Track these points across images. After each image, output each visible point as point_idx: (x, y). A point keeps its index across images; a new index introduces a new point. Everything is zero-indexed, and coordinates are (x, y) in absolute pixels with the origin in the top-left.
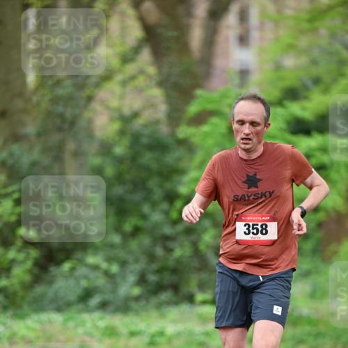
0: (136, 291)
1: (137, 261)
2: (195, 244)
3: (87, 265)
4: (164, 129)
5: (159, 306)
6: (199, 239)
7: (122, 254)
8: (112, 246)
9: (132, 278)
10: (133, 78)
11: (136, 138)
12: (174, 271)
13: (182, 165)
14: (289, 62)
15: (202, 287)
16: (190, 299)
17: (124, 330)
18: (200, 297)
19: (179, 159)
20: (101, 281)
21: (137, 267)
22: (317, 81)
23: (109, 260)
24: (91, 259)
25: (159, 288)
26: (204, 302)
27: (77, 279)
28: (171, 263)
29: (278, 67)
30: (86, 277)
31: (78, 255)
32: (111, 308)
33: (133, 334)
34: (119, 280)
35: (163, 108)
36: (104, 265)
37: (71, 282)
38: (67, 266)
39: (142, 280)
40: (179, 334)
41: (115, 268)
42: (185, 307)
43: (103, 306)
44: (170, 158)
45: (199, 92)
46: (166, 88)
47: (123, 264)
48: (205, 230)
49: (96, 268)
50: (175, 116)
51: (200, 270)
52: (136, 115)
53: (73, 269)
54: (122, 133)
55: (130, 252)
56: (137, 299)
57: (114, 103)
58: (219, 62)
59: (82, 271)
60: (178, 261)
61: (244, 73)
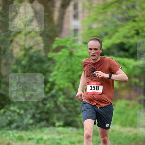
0: (31, 121)
1: (31, 109)
2: (55, 102)
3: (10, 111)
4: (43, 54)
5: (41, 128)
6: (57, 99)
9: (29, 116)
10: (30, 32)
11: (31, 58)
12: (47, 113)
13: (50, 69)
14: (95, 26)
15: (58, 120)
16: (54, 125)
17: (26, 138)
18: (57, 124)
19: (49, 66)
20: (16, 117)
21: (32, 111)
22: (106, 34)
23: (20, 108)
25: (41, 120)
26: (59, 126)
27: (6, 116)
28: (46, 110)
29: (90, 28)
30: (10, 116)
32: (20, 128)
33: (30, 139)
35: (42, 45)
36: (18, 111)
37: (4, 117)
38: (2, 111)
39: (33, 117)
40: (49, 139)
41: (22, 112)
42: (51, 128)
43: (17, 127)
44: (45, 66)
45: (57, 39)
46: (43, 37)
47: (26, 110)
48: (60, 96)
49: (14, 112)
50: (47, 48)
51: (58, 112)
52: (31, 48)
53: (5, 112)
54: (25, 55)
55: (29, 105)
56: (31, 125)
57: (22, 43)
58: (65, 26)
59: (8, 113)
60: (48, 109)
61: (76, 31)
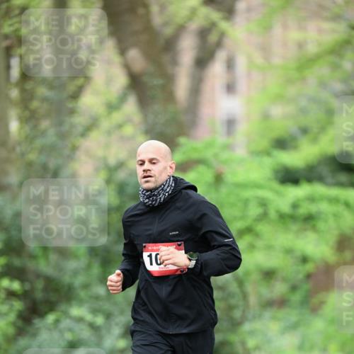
0: (122, 344)
1: (122, 312)
3: (71, 318)
7: (107, 306)
8: (97, 298)
9: (117, 331)
10: (120, 126)
14: (277, 111)
20: (86, 333)
21: (123, 319)
22: (305, 131)
23: (95, 311)
24: (76, 311)
27: (61, 332)
29: (266, 116)
30: (70, 330)
31: (63, 307)
34: (104, 332)
36: (89, 317)
37: (56, 335)
38: (51, 318)
41: (99, 320)
47: (108, 316)
49: (80, 320)
53: (57, 321)
54: (108, 182)
55: (115, 304)
56: (123, 352)
57: (100, 153)
58: (205, 111)
59: (66, 323)
61: (231, 124)
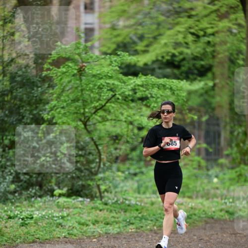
0: (13, 187)
5: (29, 198)
11: (13, 78)
15: (59, 185)
16: (51, 193)
18: (57, 192)
19: (42, 93)
22: (141, 38)
25: (29, 185)
26: (60, 195)
33: (10, 218)
42: (48, 198)
44: (37, 92)
56: (13, 193)
